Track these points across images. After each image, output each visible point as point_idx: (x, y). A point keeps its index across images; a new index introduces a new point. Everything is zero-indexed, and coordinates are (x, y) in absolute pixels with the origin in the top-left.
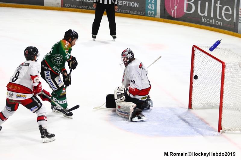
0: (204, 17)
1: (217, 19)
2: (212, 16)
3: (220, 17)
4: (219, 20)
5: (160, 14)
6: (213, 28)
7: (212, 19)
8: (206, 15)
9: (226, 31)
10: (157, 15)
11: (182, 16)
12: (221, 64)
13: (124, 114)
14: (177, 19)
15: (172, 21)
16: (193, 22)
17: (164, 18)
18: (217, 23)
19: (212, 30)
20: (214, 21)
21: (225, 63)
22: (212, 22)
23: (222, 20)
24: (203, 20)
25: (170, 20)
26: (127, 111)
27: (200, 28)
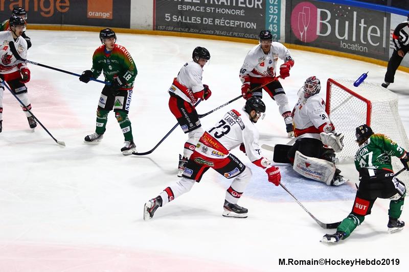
0: (344, 41)
1: (361, 44)
2: (354, 39)
3: (364, 41)
4: (364, 45)
5: (284, 38)
6: (355, 55)
7: (354, 43)
8: (346, 39)
9: (373, 59)
10: (281, 38)
11: (313, 40)
12: (365, 104)
13: (314, 174)
14: (308, 44)
15: (301, 46)
16: (329, 48)
17: (291, 43)
18: (361, 49)
19: (354, 59)
20: (356, 46)
21: (372, 102)
22: (354, 47)
23: (368, 45)
24: (342, 45)
25: (298, 46)
26: (319, 172)
27: (339, 56)
